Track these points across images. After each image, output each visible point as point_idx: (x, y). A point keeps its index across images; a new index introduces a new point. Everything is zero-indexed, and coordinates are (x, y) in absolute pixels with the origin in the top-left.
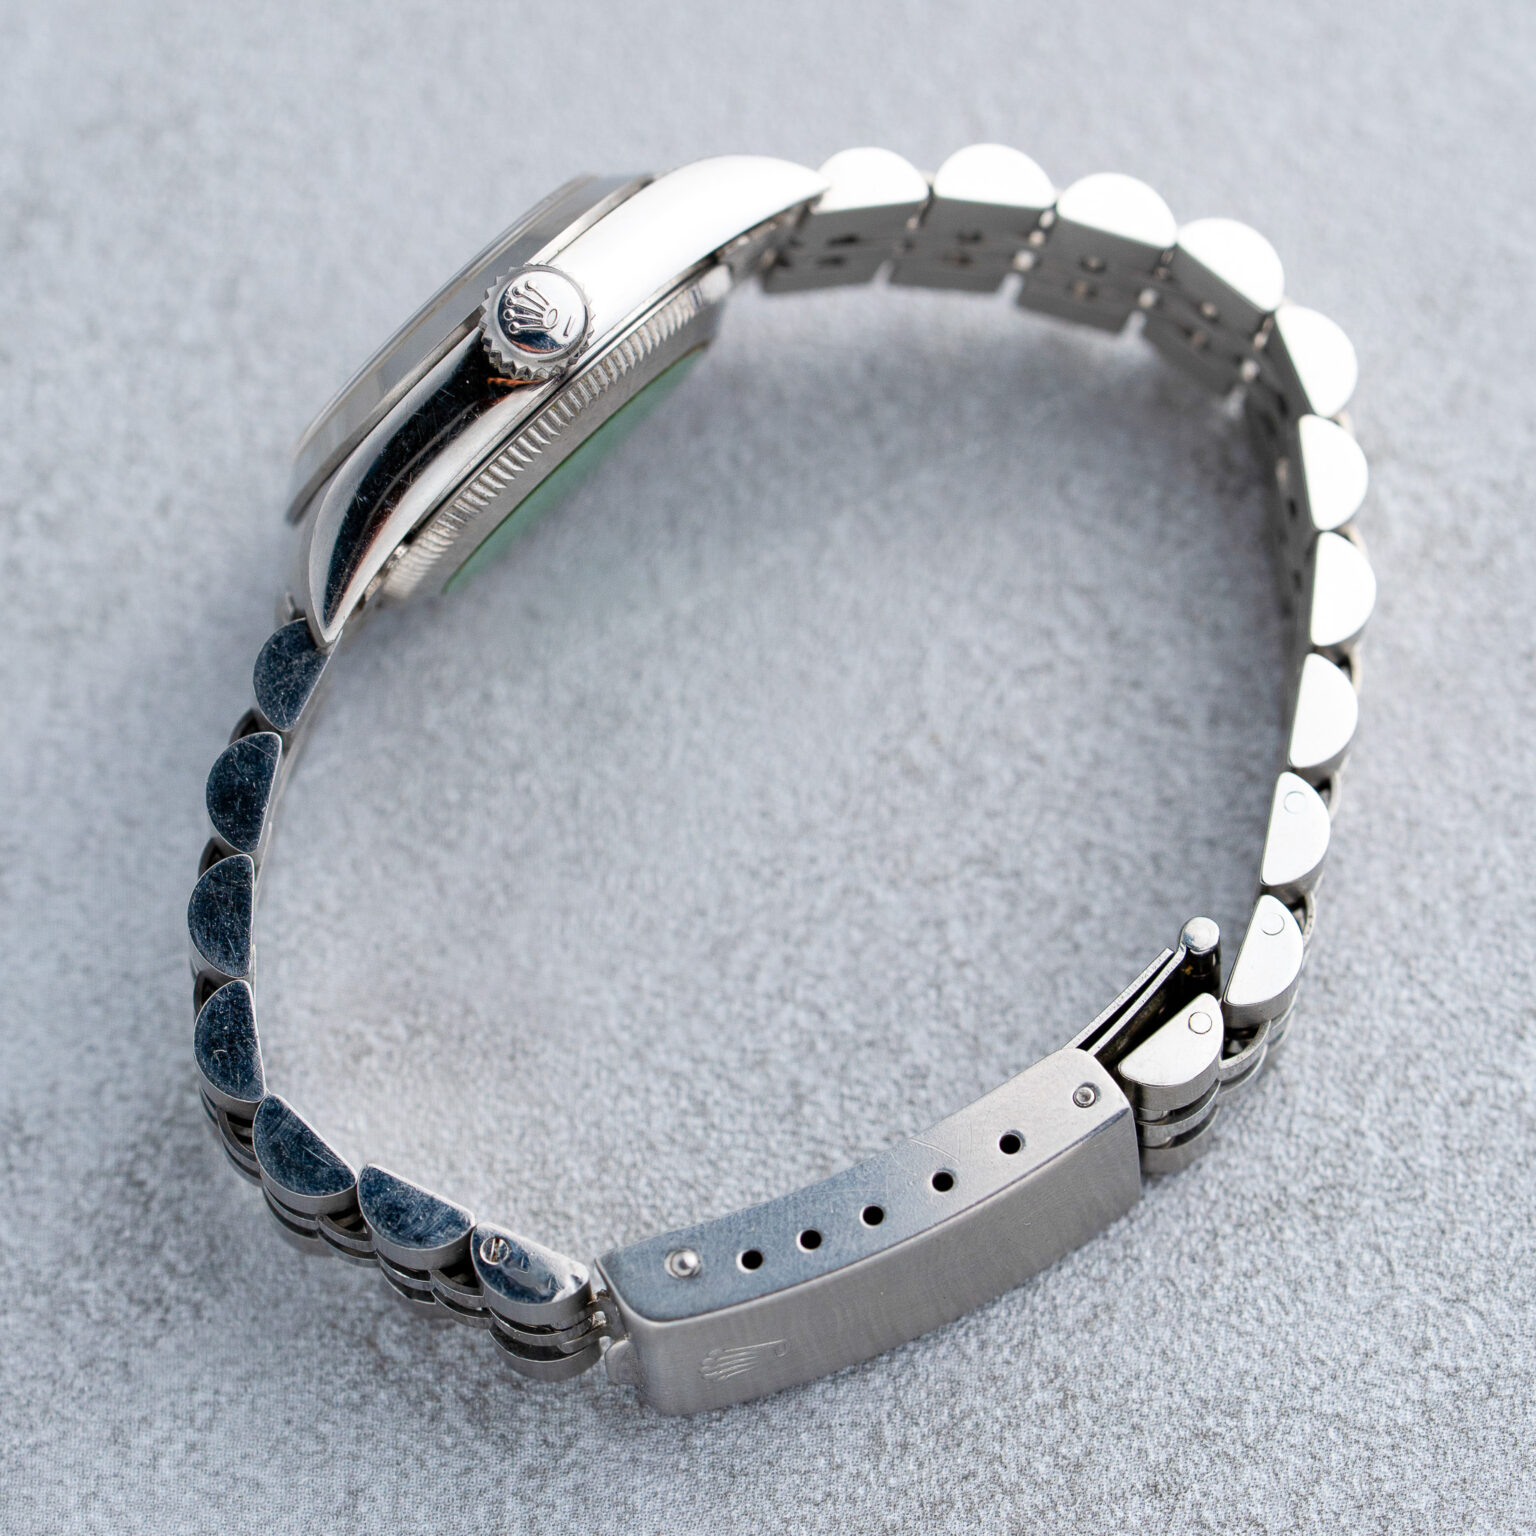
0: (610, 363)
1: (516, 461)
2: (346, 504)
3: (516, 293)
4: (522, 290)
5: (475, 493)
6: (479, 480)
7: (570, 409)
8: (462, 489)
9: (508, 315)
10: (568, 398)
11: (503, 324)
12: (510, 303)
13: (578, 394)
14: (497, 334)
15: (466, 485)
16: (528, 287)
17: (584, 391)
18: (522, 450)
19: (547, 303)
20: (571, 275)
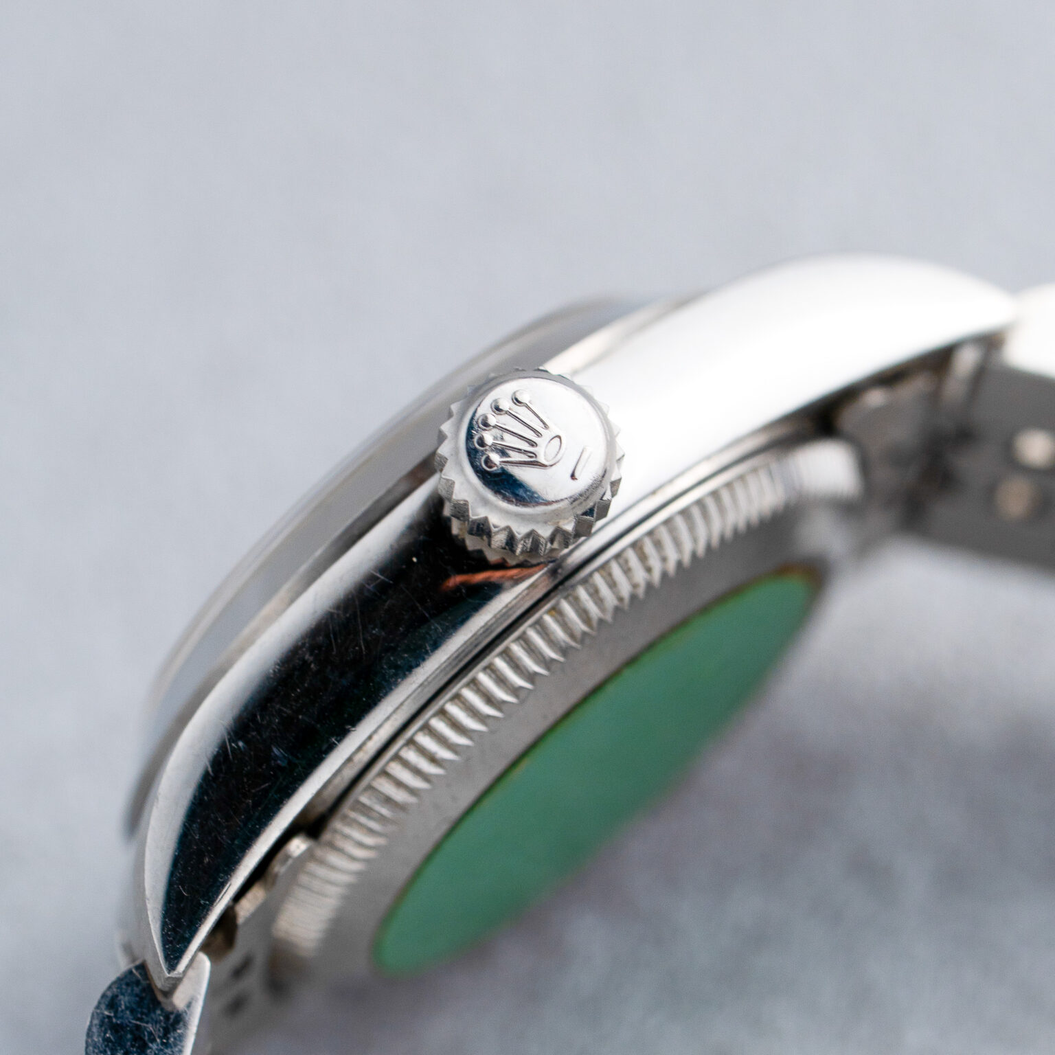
0: (649, 547)
1: (489, 699)
2: (211, 748)
3: (498, 409)
4: (506, 404)
5: (422, 751)
6: (427, 728)
7: (580, 616)
8: (400, 742)
9: (482, 442)
10: (577, 599)
11: (472, 454)
12: (486, 424)
13: (595, 594)
14: (462, 471)
15: (409, 733)
16: (517, 401)
17: (605, 591)
18: (501, 680)
19: (546, 426)
20: (589, 391)
